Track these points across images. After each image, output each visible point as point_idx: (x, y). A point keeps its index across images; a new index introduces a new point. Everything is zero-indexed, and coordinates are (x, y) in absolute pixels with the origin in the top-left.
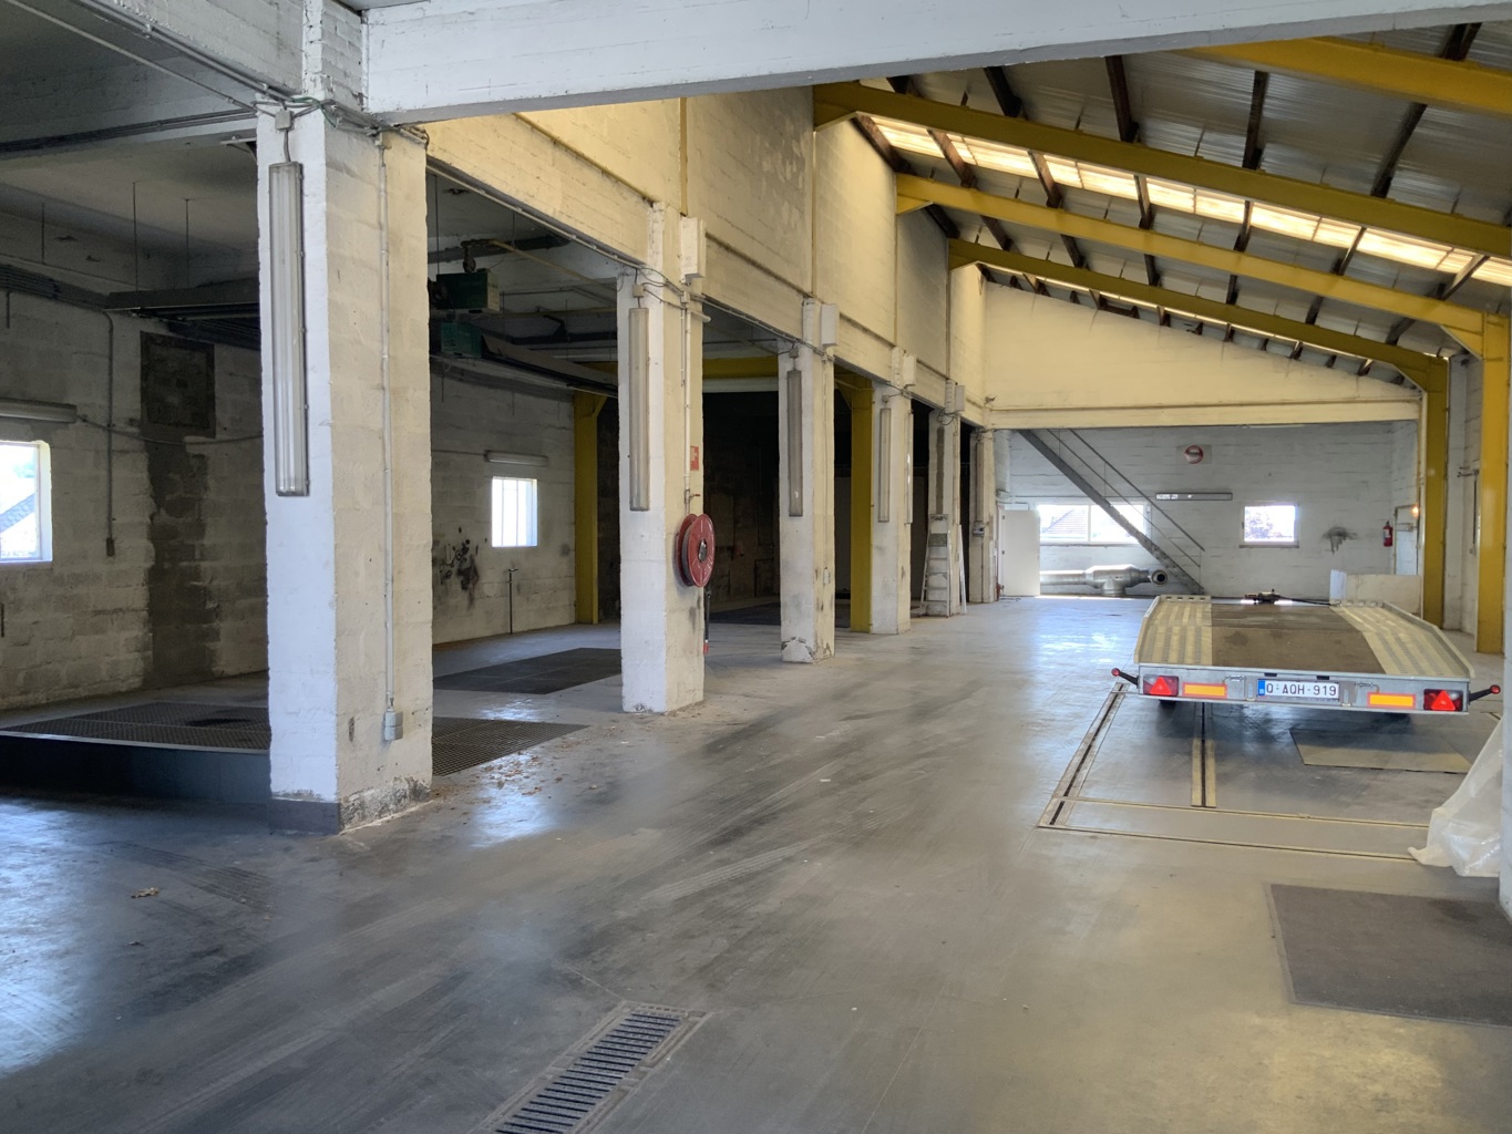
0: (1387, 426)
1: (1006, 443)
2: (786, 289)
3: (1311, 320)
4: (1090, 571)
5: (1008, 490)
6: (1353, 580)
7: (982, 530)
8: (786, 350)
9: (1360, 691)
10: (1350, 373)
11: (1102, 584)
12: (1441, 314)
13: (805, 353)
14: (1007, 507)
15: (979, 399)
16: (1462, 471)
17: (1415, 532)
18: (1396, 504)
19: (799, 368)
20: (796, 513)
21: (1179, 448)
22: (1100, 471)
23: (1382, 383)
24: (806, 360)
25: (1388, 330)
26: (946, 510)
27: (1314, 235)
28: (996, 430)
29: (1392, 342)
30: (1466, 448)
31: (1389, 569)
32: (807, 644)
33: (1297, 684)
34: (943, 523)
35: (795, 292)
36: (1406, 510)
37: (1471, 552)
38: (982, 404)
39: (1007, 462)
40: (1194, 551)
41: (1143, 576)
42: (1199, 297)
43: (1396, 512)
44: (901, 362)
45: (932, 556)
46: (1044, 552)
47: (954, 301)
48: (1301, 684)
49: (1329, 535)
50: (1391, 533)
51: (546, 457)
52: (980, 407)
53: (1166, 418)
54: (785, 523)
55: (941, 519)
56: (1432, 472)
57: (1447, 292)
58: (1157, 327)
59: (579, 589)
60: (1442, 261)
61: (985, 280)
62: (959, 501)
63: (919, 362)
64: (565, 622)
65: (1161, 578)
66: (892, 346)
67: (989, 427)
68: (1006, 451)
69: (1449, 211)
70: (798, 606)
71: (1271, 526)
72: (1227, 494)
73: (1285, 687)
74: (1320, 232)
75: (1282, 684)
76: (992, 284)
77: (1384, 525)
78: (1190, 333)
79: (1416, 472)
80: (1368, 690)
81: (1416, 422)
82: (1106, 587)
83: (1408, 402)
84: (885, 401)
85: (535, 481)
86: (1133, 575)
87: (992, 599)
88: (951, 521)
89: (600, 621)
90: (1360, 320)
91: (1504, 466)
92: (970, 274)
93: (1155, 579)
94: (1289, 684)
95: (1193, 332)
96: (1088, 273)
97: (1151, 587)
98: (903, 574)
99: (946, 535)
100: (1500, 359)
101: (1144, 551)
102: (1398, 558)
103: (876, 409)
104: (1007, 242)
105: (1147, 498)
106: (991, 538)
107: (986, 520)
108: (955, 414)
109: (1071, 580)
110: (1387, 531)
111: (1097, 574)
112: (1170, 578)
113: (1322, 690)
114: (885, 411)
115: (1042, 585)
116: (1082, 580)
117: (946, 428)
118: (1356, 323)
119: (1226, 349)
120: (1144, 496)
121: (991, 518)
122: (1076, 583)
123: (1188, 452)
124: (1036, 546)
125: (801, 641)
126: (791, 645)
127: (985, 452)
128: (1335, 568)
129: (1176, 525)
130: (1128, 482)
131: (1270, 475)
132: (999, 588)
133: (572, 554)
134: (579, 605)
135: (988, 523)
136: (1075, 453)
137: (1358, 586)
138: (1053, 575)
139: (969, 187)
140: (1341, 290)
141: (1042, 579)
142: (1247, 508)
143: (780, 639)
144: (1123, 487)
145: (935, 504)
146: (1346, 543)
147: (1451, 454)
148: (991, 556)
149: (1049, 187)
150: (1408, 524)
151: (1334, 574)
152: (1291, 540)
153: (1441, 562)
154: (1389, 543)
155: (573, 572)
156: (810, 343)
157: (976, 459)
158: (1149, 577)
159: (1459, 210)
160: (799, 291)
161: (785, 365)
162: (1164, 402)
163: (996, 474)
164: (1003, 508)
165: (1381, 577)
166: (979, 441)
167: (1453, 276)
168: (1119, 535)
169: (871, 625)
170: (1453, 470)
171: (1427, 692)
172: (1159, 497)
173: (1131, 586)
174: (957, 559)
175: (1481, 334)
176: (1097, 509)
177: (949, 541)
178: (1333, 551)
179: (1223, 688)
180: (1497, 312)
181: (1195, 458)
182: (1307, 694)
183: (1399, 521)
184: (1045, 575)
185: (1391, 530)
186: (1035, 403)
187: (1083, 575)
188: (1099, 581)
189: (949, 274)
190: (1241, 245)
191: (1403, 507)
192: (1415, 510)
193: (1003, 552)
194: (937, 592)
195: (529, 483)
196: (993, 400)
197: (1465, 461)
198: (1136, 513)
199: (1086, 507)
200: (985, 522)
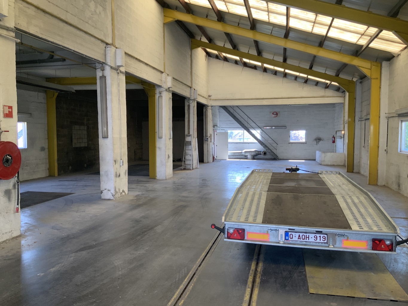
0: (333, 105)
1: (217, 111)
2: (93, 39)
3: (311, 68)
4: (243, 151)
5: (218, 125)
6: (323, 155)
7: (207, 139)
8: (99, 67)
9: (338, 239)
10: (322, 88)
11: (247, 155)
12: (356, 62)
13: (107, 69)
14: (218, 131)
15: (206, 95)
16: (360, 119)
17: (343, 139)
18: (336, 130)
19: (105, 75)
20: (105, 137)
21: (270, 112)
22: (246, 120)
23: (333, 91)
24: (108, 72)
25: (336, 71)
26: (191, 133)
27: (312, 30)
28: (212, 106)
29: (337, 75)
30: (361, 111)
31: (334, 151)
32: (111, 192)
33: (305, 234)
34: (190, 137)
35: (100, 42)
36: (340, 132)
37: (363, 147)
38: (207, 97)
39: (218, 117)
40: (275, 145)
41: (259, 153)
42: (274, 60)
43: (336, 132)
44: (166, 79)
45: (187, 149)
46: (229, 145)
47: (194, 61)
48: (308, 235)
49: (316, 140)
50: (334, 139)
51: (31, 114)
52: (206, 98)
53: (265, 103)
54: (101, 141)
55: (189, 136)
56: (350, 120)
57: (359, 53)
58: (262, 73)
59: (50, 163)
60: (359, 39)
61: (207, 56)
62: (196, 130)
63: (173, 78)
64: (44, 176)
65: (265, 153)
66: (162, 72)
67: (210, 105)
68: (217, 113)
69: (366, 10)
70: (107, 176)
71: (299, 135)
72: (284, 127)
73: (299, 236)
74: (315, 28)
75: (297, 234)
76: (210, 58)
77: (332, 136)
78: (273, 75)
79: (343, 120)
80: (342, 238)
81: (343, 104)
82: (248, 156)
83: (341, 97)
84: (160, 93)
85: (26, 123)
86: (257, 152)
87: (211, 161)
88: (193, 137)
89: (59, 175)
90: (327, 68)
91: (378, 117)
92: (200, 53)
93: (263, 154)
94: (301, 234)
95: (274, 74)
96: (237, 51)
97: (262, 156)
98: (169, 157)
99: (191, 141)
100: (377, 78)
101: (259, 145)
102: (337, 146)
103: (157, 96)
104: (210, 40)
105: (260, 128)
106: (211, 142)
107: (209, 135)
108: (194, 100)
109: (238, 154)
110: (333, 138)
111: (246, 152)
112: (267, 153)
113: (318, 238)
114: (160, 97)
115: (229, 156)
116: (241, 154)
117: (190, 104)
118: (325, 69)
119: (284, 80)
120: (260, 127)
121: (211, 135)
122: (240, 155)
123: (273, 114)
124: (227, 143)
125: (109, 190)
126: (105, 192)
127: (208, 113)
128: (318, 150)
129: (269, 136)
130: (255, 123)
131: (298, 121)
132: (214, 158)
133: (47, 150)
134: (50, 169)
135: (210, 137)
136: (239, 114)
137: (325, 157)
138: (232, 153)
139: (189, 13)
140: (322, 53)
141: (229, 154)
142: (291, 131)
143: (100, 190)
144: (253, 125)
145: (187, 131)
146: (321, 142)
147: (357, 113)
148: (211, 147)
149: (216, 11)
150: (341, 136)
151: (317, 152)
152: (304, 140)
153: (353, 150)
154: (334, 142)
155: (47, 157)
156: (109, 64)
157: (205, 116)
158: (261, 153)
159: (370, 10)
160: (103, 41)
161: (99, 74)
162: (265, 97)
163: (213, 120)
164: (216, 131)
165: (332, 154)
166: (206, 110)
167: (362, 46)
168: (252, 140)
169: (156, 176)
170: (357, 119)
171: (374, 240)
172: (264, 128)
173: (256, 156)
174: (195, 150)
175: (371, 69)
176: (245, 131)
177: (192, 143)
178: (317, 144)
179: (267, 235)
180: (376, 61)
181: (275, 116)
182: (311, 240)
183: (337, 135)
184: (230, 152)
185: (334, 138)
186: (224, 97)
187: (242, 153)
188: (246, 154)
189: (191, 51)
190: (286, 36)
191: (339, 131)
192: (343, 132)
193: (217, 146)
194: (188, 161)
195: (24, 124)
196: (211, 96)
197: (361, 116)
198: (257, 133)
199: (243, 131)
200: (209, 136)
